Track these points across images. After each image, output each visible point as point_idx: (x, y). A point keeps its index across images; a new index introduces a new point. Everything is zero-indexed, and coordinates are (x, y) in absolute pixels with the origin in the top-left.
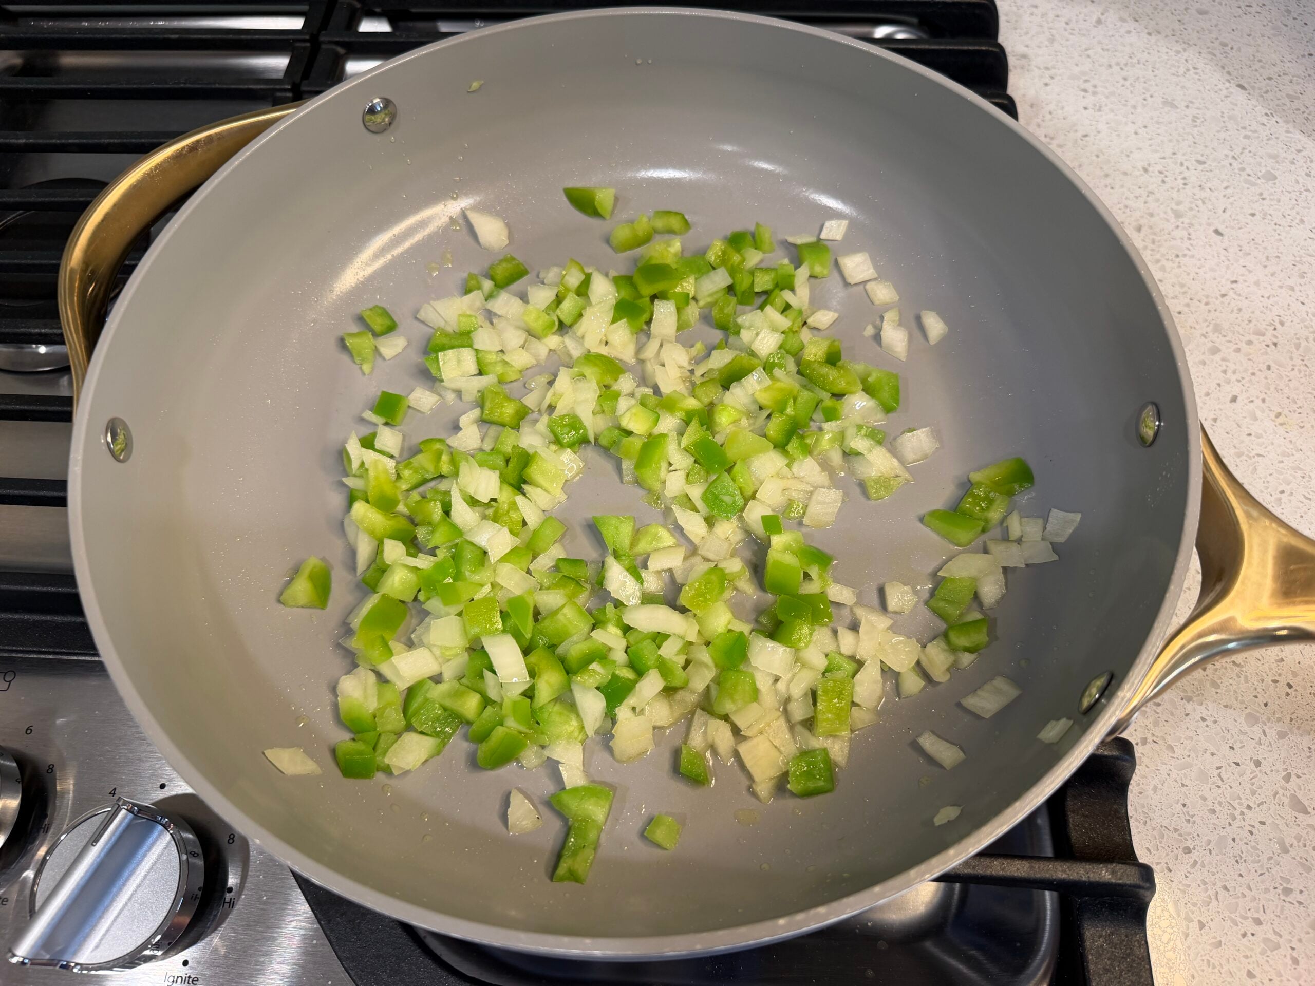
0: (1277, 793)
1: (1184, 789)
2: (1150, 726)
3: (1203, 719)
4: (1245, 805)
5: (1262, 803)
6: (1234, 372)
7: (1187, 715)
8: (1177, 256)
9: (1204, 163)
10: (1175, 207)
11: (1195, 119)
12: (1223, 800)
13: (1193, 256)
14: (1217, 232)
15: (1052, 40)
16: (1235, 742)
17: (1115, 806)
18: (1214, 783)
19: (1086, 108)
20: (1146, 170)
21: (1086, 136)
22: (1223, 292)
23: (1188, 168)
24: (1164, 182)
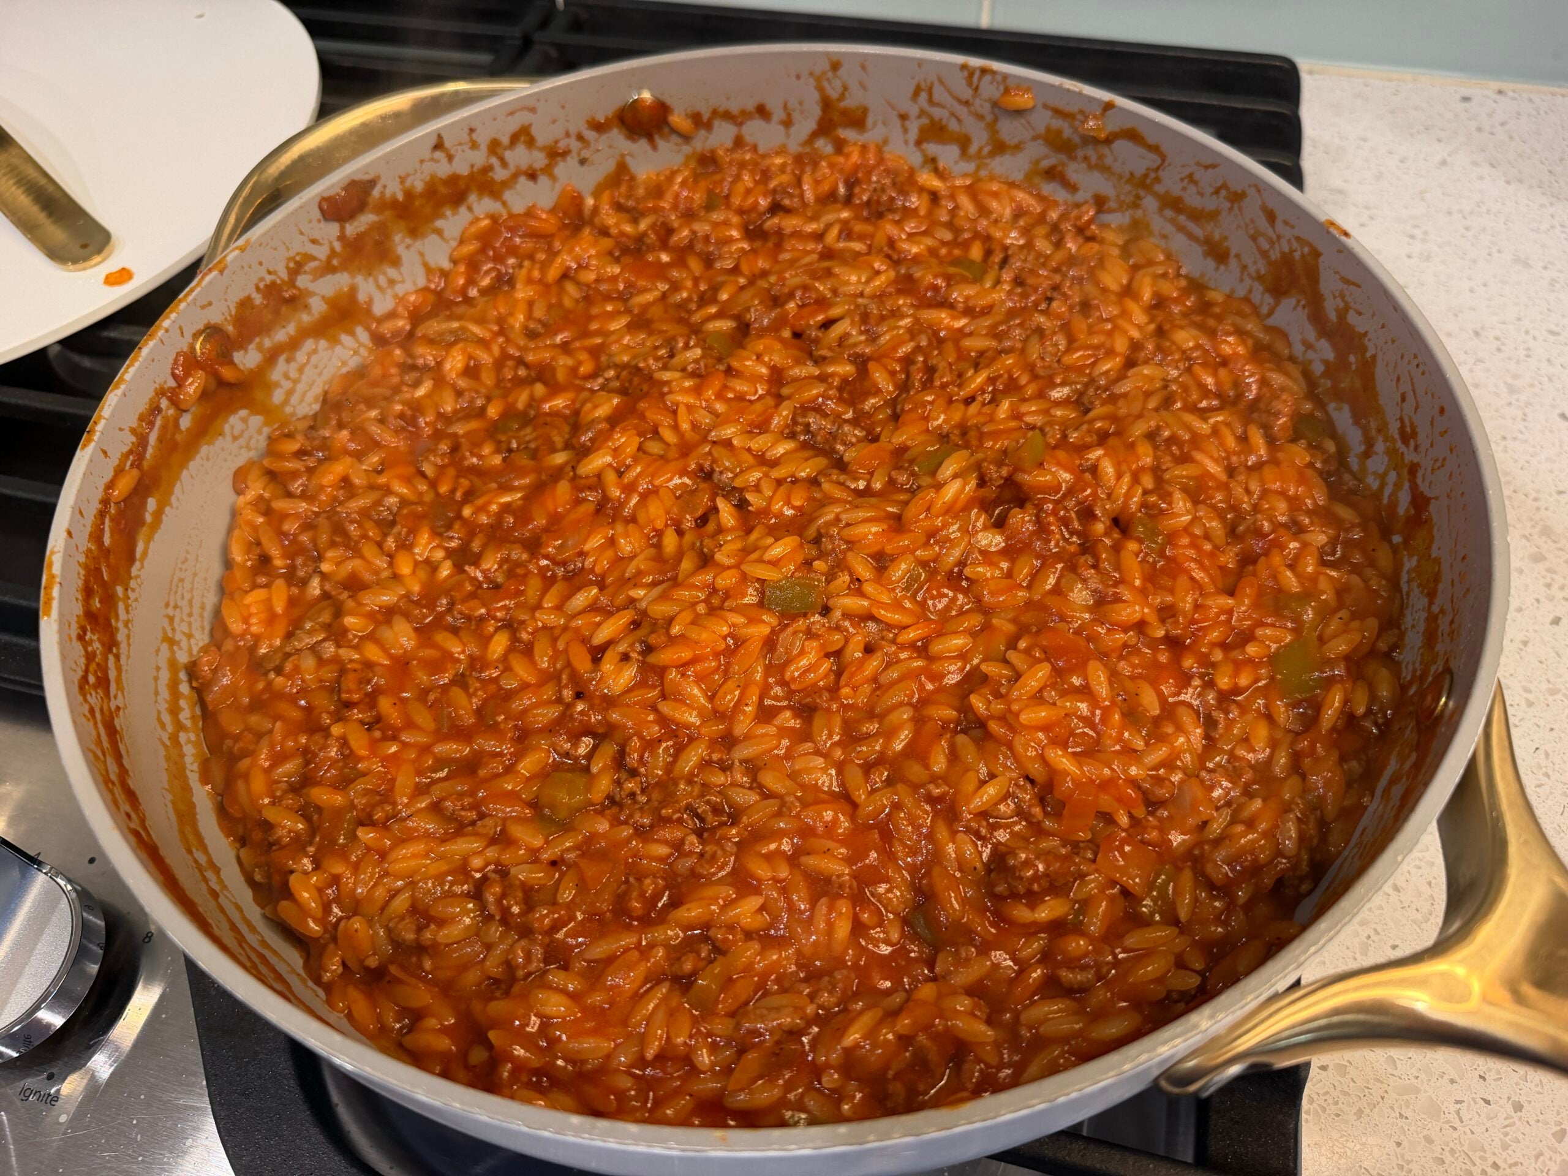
0: (1541, 1154)
5: (1516, 1164)
8: (1504, 438)
9: (1558, 334)
10: (1510, 380)
11: (1553, 282)
12: (1457, 1148)
13: (1526, 441)
15: (1379, 177)
18: (1448, 1122)
19: (1409, 256)
22: (1561, 488)
23: (1534, 338)
24: (1499, 350)
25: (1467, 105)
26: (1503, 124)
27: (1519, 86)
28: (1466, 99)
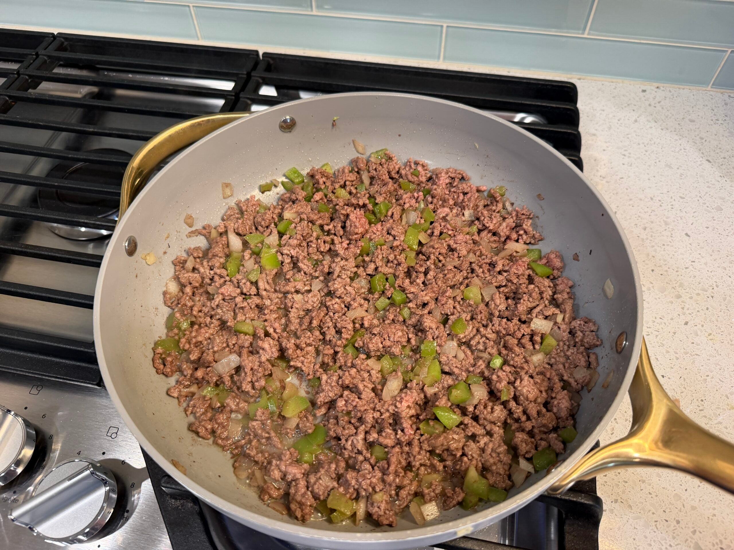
0: (687, 540)
1: (635, 530)
2: (620, 493)
3: (650, 493)
4: (669, 544)
5: (678, 544)
6: (688, 309)
7: (642, 490)
8: (664, 245)
9: (684, 198)
10: (666, 220)
11: (681, 175)
12: (656, 539)
13: (672, 246)
14: (687, 234)
15: (610, 128)
16: (667, 508)
17: (592, 533)
18: (652, 529)
19: (623, 164)
20: (652, 199)
21: (622, 178)
22: (686, 266)
23: (674, 200)
24: (661, 206)
25: (644, 94)
26: (659, 102)
27: (665, 85)
28: (644, 91)
